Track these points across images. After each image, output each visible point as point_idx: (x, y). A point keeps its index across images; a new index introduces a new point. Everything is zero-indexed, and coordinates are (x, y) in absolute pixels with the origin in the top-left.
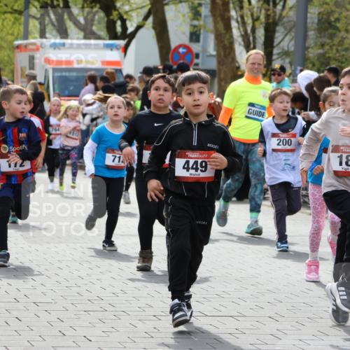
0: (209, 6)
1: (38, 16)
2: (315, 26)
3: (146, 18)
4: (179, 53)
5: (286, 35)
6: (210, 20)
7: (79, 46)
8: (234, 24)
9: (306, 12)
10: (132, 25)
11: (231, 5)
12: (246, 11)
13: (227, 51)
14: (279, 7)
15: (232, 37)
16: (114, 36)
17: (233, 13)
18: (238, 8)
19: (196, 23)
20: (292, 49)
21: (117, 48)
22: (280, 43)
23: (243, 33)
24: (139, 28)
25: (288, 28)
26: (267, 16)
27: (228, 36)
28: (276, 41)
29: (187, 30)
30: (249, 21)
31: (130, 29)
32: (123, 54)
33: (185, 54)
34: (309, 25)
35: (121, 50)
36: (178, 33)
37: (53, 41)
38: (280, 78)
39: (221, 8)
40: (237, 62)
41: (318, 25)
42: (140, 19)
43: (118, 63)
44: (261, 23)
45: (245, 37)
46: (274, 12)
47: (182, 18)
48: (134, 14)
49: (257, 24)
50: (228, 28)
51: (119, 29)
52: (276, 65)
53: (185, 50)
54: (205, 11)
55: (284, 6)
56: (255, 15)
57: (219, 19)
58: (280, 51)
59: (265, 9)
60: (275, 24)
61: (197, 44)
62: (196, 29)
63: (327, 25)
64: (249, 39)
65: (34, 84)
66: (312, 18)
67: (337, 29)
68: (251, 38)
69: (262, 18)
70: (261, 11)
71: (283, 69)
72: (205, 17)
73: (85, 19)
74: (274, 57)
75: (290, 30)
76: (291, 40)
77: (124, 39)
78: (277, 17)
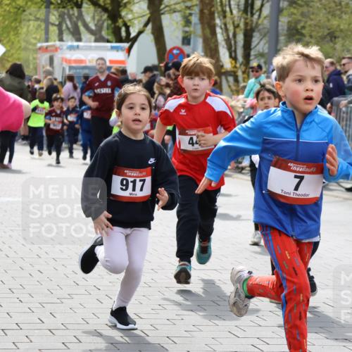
0: (198, 16)
1: (57, 23)
2: (285, 32)
3: (146, 25)
4: (173, 54)
5: (261, 40)
6: (199, 27)
7: (90, 48)
8: (218, 30)
9: (278, 21)
10: (134, 31)
11: (216, 15)
12: (228, 20)
13: (213, 52)
14: (256, 17)
15: (216, 41)
16: (120, 40)
17: (218, 21)
18: (221, 17)
19: (187, 29)
20: (266, 51)
21: (122, 49)
22: (256, 46)
23: (226, 38)
24: (140, 33)
25: (263, 34)
26: (246, 24)
27: (213, 40)
28: (253, 44)
29: (180, 35)
30: (231, 28)
31: (133, 34)
32: (127, 54)
33: (178, 54)
34: (280, 31)
35: (125, 52)
36: (173, 38)
37: (70, 43)
38: (257, 74)
39: (208, 16)
40: (221, 61)
41: (287, 31)
42: (141, 26)
43: (123, 62)
44: (241, 30)
45: (228, 41)
46: (252, 21)
47: (175, 25)
48: (136, 22)
49: (238, 30)
50: (214, 33)
51: (123, 34)
52: (254, 64)
53: (178, 52)
54: (195, 19)
55: (259, 16)
56: (236, 23)
57: (206, 26)
58: (256, 53)
59: (244, 18)
60: (252, 30)
61: (188, 47)
62: (187, 34)
63: (295, 31)
64: (231, 43)
65: (50, 79)
66: (282, 26)
67: (303, 35)
68: (233, 42)
69: (242, 25)
70: (240, 20)
71: (260, 67)
72: (195, 24)
73: (96, 25)
74: (252, 58)
75: (265, 36)
76: (265, 44)
77: (128, 42)
78: (254, 25)
